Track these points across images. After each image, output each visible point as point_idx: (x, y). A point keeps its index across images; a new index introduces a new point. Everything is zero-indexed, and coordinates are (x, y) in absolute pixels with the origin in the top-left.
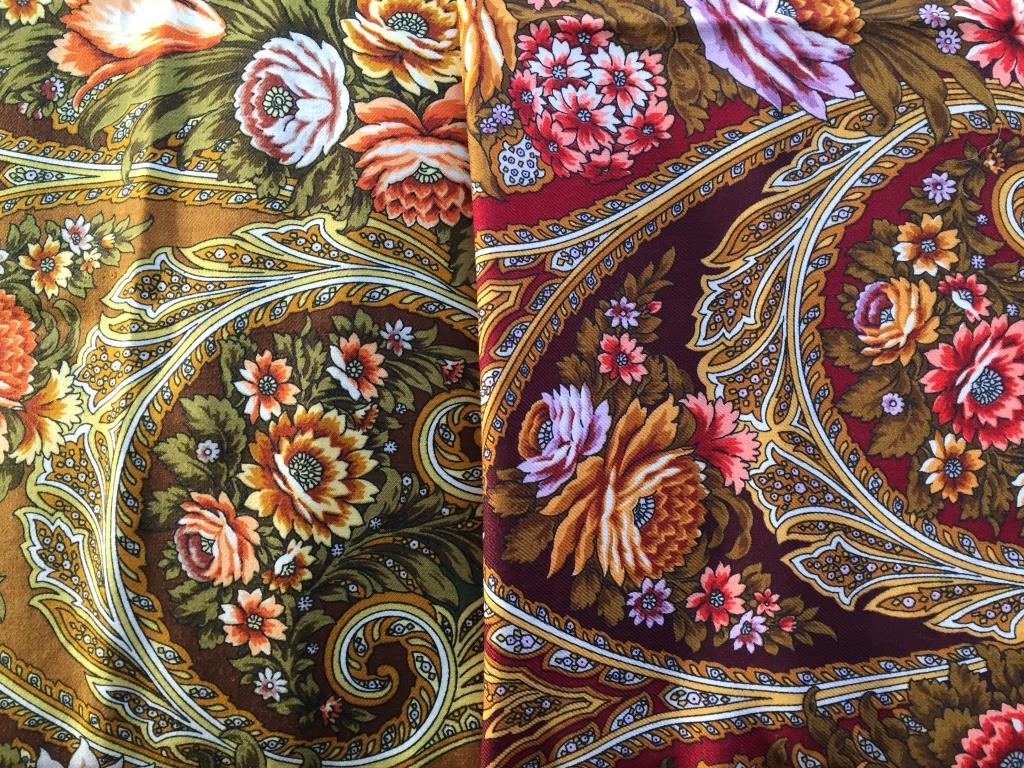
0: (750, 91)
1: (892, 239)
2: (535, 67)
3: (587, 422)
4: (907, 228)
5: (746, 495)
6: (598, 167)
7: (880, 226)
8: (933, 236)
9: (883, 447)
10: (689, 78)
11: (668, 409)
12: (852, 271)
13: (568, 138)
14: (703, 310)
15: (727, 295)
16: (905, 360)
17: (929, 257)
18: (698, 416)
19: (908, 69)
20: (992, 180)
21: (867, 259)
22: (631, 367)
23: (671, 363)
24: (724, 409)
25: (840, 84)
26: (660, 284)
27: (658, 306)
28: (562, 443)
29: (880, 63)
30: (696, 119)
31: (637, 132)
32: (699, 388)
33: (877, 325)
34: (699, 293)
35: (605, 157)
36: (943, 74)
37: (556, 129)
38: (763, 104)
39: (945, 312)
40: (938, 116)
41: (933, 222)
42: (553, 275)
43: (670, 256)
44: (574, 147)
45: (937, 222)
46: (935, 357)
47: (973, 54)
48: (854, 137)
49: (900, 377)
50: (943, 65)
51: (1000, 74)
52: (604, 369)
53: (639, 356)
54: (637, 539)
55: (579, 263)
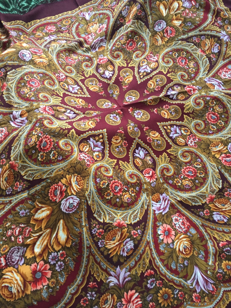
0: (170, 205)
1: (179, 186)
2: (181, 231)
3: (216, 215)
4: (177, 184)
5: (216, 194)
6: (187, 220)
7: (178, 187)
8: (176, 181)
9: (202, 181)
10: (172, 212)
11: (210, 205)
12: (184, 189)
13: (186, 225)
14: (197, 204)
15: (194, 202)
16: (192, 181)
17: (179, 181)
18: (209, 202)
19: (159, 187)
20: (167, 176)
21: (182, 188)
22: (207, 211)
23: (204, 206)
24: (207, 199)
25: (164, 195)
26: (196, 210)
27: (199, 210)
28: (221, 217)
29: (160, 190)
30: (176, 210)
31: (181, 217)
32: (206, 203)
33: (189, 185)
34: (195, 205)
35: (185, 220)
36: (158, 184)
37: (186, 227)
38: (171, 203)
39: (184, 178)
40: (163, 183)
41: (175, 182)
42: (202, 224)
43: (192, 210)
44: (186, 224)
45: (175, 181)
46: (190, 178)
47: (155, 180)
48: (169, 192)
49: (194, 181)
50: (157, 184)
51: (156, 177)
52: (209, 214)
53: (205, 210)
54: (227, 205)
55: (199, 221)
